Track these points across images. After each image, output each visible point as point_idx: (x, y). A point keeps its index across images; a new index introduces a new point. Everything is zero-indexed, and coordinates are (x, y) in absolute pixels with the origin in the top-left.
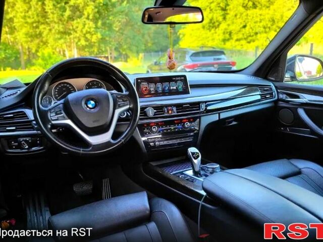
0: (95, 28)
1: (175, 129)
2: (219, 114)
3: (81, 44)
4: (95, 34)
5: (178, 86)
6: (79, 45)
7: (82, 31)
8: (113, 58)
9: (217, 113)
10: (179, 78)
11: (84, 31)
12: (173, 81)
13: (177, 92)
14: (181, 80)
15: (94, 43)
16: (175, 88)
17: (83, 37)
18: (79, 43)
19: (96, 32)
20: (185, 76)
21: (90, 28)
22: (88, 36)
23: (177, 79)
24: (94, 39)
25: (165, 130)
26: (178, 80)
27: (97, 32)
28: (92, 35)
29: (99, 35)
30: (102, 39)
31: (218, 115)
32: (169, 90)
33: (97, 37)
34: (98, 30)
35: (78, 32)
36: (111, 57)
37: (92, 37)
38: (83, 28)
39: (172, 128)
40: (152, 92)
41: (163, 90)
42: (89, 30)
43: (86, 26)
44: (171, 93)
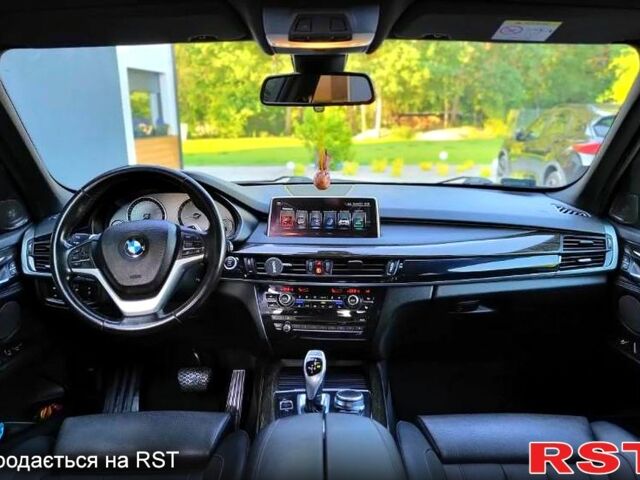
0: (419, 60)
1: (328, 304)
2: (436, 287)
3: (389, 90)
4: (419, 70)
5: (356, 219)
6: (385, 93)
7: (393, 66)
8: (454, 117)
9: (430, 285)
10: (359, 204)
11: (398, 66)
12: (346, 208)
13: (350, 232)
14: (362, 208)
15: (416, 87)
16: (347, 222)
17: (396, 76)
18: (386, 89)
19: (421, 68)
20: (372, 202)
21: (409, 60)
22: (405, 75)
23: (355, 204)
24: (415, 80)
25: (306, 303)
26: (357, 208)
27: (423, 67)
28: (414, 72)
29: (426, 73)
30: (431, 80)
31: (432, 288)
32: (335, 225)
33: (422, 76)
34: (426, 64)
35: (386, 67)
36: (450, 116)
37: (411, 77)
38: (396, 61)
39: (323, 302)
40: (301, 227)
41: (323, 225)
42: (407, 64)
43: (404, 56)
44: (339, 231)
